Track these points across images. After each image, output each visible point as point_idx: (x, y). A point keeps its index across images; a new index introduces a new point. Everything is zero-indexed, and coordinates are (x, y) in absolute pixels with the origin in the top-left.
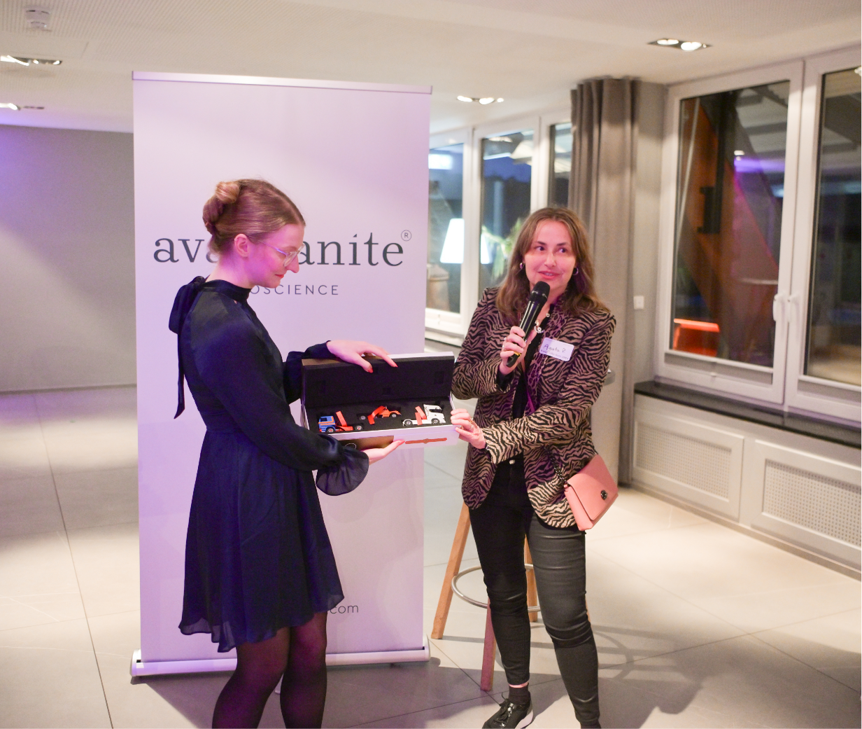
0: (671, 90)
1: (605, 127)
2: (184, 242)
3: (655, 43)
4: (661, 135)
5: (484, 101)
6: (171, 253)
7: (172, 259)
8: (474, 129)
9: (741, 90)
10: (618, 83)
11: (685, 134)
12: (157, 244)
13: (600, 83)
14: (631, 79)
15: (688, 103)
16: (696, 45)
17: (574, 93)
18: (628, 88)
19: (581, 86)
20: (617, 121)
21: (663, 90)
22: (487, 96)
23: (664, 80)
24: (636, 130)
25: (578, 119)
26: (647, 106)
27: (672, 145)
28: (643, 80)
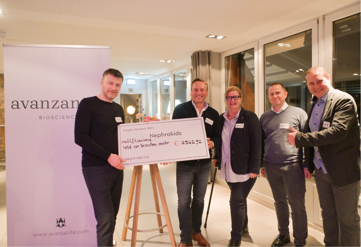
0: (222, 54)
1: (200, 66)
2: (22, 102)
3: (207, 37)
4: (220, 69)
5: (169, 61)
6: (18, 106)
7: (18, 108)
8: (172, 72)
9: (241, 52)
10: (204, 52)
11: (227, 68)
12: (13, 102)
13: (198, 53)
14: (208, 51)
15: (228, 58)
16: (222, 37)
17: (192, 56)
18: (207, 54)
19: (193, 54)
20: (204, 64)
21: (220, 54)
22: (169, 60)
23: (219, 51)
24: (211, 67)
25: (193, 65)
26: (214, 59)
27: (223, 71)
28: (212, 51)
